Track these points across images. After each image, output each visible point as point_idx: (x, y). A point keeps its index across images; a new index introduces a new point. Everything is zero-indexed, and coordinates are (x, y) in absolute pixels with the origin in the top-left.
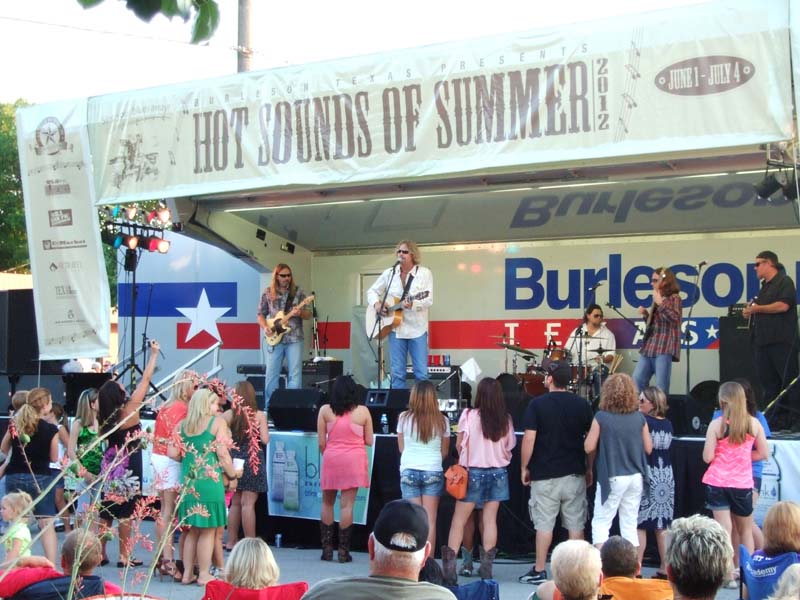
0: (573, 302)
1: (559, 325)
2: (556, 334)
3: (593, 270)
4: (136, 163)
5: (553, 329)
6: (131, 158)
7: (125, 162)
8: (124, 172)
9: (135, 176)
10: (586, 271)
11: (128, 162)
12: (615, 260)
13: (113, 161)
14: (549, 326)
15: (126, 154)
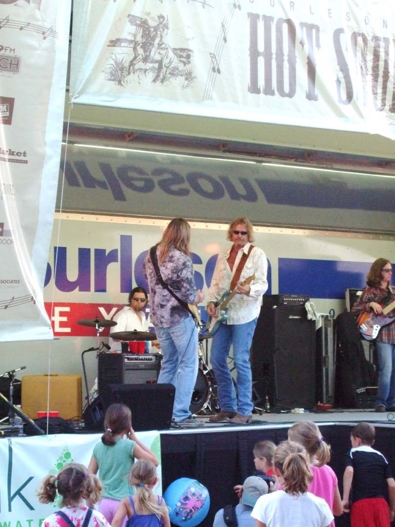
0: (83, 284)
1: (67, 309)
2: (65, 319)
3: (104, 251)
4: (155, 54)
5: (62, 314)
6: (146, 46)
7: (135, 49)
8: (132, 63)
9: (151, 76)
10: (96, 250)
11: (140, 51)
12: (126, 241)
13: (114, 43)
14: (58, 310)
15: (139, 39)
